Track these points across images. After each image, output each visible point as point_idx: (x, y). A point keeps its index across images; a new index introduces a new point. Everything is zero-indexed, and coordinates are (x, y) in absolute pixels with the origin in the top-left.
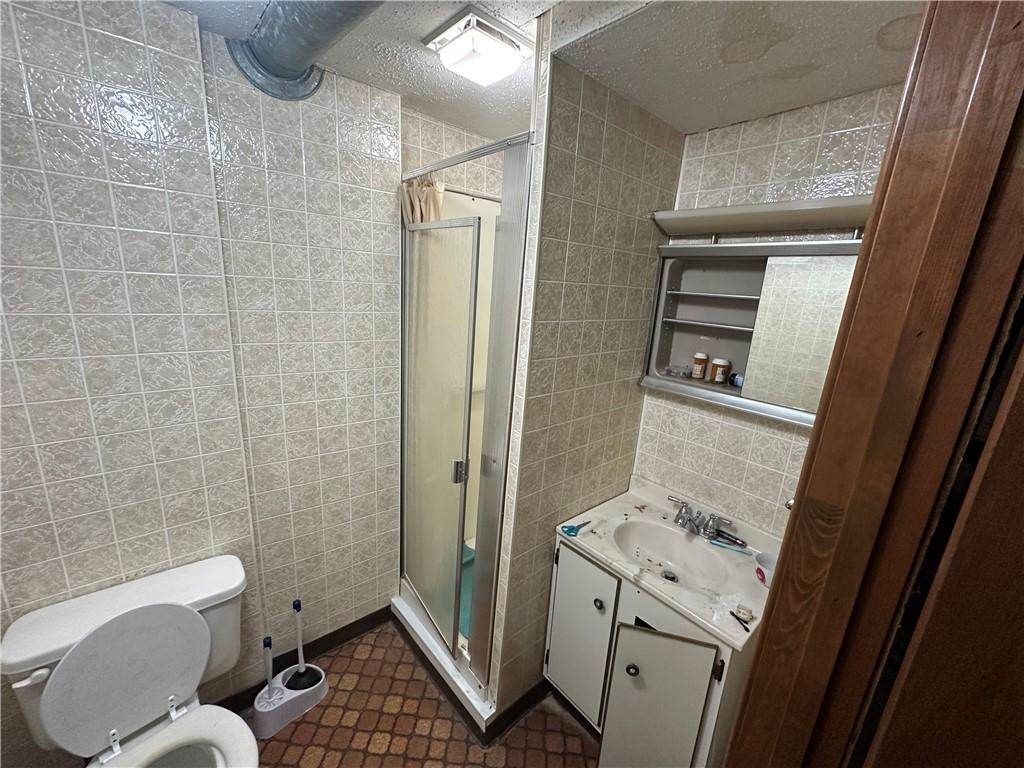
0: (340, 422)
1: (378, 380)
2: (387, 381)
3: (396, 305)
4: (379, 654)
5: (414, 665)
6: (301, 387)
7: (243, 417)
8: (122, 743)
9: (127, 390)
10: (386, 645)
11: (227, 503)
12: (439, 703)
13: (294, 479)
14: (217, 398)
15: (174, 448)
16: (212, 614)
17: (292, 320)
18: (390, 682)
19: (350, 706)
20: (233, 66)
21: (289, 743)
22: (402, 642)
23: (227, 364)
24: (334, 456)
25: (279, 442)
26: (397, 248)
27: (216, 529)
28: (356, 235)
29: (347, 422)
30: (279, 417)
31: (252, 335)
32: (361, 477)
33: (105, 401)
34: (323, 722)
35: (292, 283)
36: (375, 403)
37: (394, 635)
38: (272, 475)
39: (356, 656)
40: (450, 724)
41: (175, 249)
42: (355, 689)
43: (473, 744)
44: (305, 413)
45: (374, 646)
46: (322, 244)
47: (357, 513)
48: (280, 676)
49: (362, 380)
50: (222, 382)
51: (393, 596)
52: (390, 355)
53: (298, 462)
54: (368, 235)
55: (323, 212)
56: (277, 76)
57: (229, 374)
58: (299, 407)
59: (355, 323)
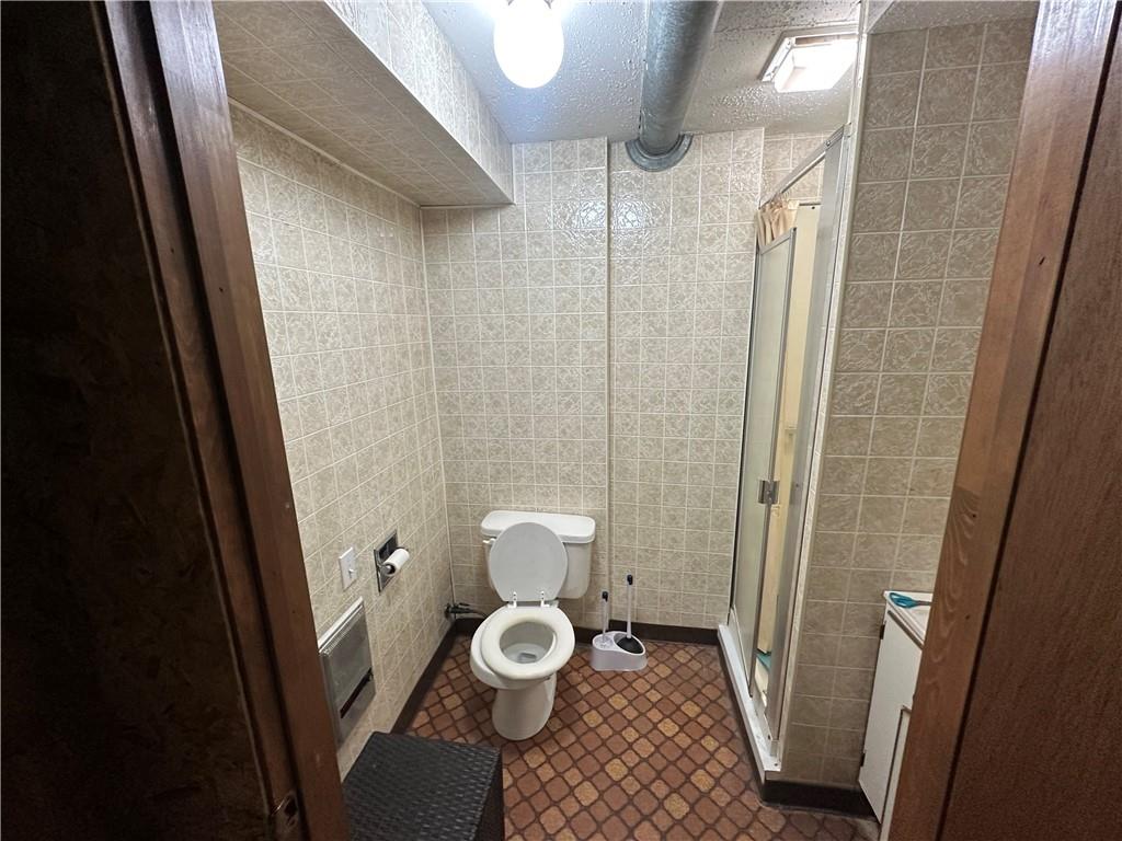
0: (682, 436)
1: (721, 402)
2: (730, 404)
3: (745, 329)
4: (695, 666)
5: (723, 692)
6: (653, 400)
7: (610, 418)
8: (519, 604)
9: (549, 388)
10: (704, 663)
11: (594, 479)
12: (733, 736)
13: (643, 476)
14: (595, 400)
15: (568, 431)
16: (571, 549)
17: (650, 345)
18: (696, 691)
19: (658, 687)
20: (628, 160)
21: (608, 682)
22: (720, 668)
23: (602, 377)
24: (676, 465)
25: (633, 443)
26: (750, 274)
27: (586, 496)
28: (710, 268)
29: (689, 437)
30: (636, 423)
31: (623, 355)
32: (698, 491)
33: (539, 394)
34: (634, 685)
35: (654, 314)
36: (717, 424)
37: (714, 659)
38: (627, 469)
39: (676, 656)
40: (736, 759)
41: (581, 296)
42: (666, 679)
43: (751, 790)
44: (655, 423)
45: (693, 658)
46: (680, 280)
47: (692, 523)
48: (614, 633)
49: (705, 400)
50: (599, 389)
51: (720, 622)
52: (735, 378)
53: (646, 463)
54: (722, 266)
55: (683, 253)
56: (656, 155)
57: (603, 384)
58: (650, 416)
59: (703, 347)
